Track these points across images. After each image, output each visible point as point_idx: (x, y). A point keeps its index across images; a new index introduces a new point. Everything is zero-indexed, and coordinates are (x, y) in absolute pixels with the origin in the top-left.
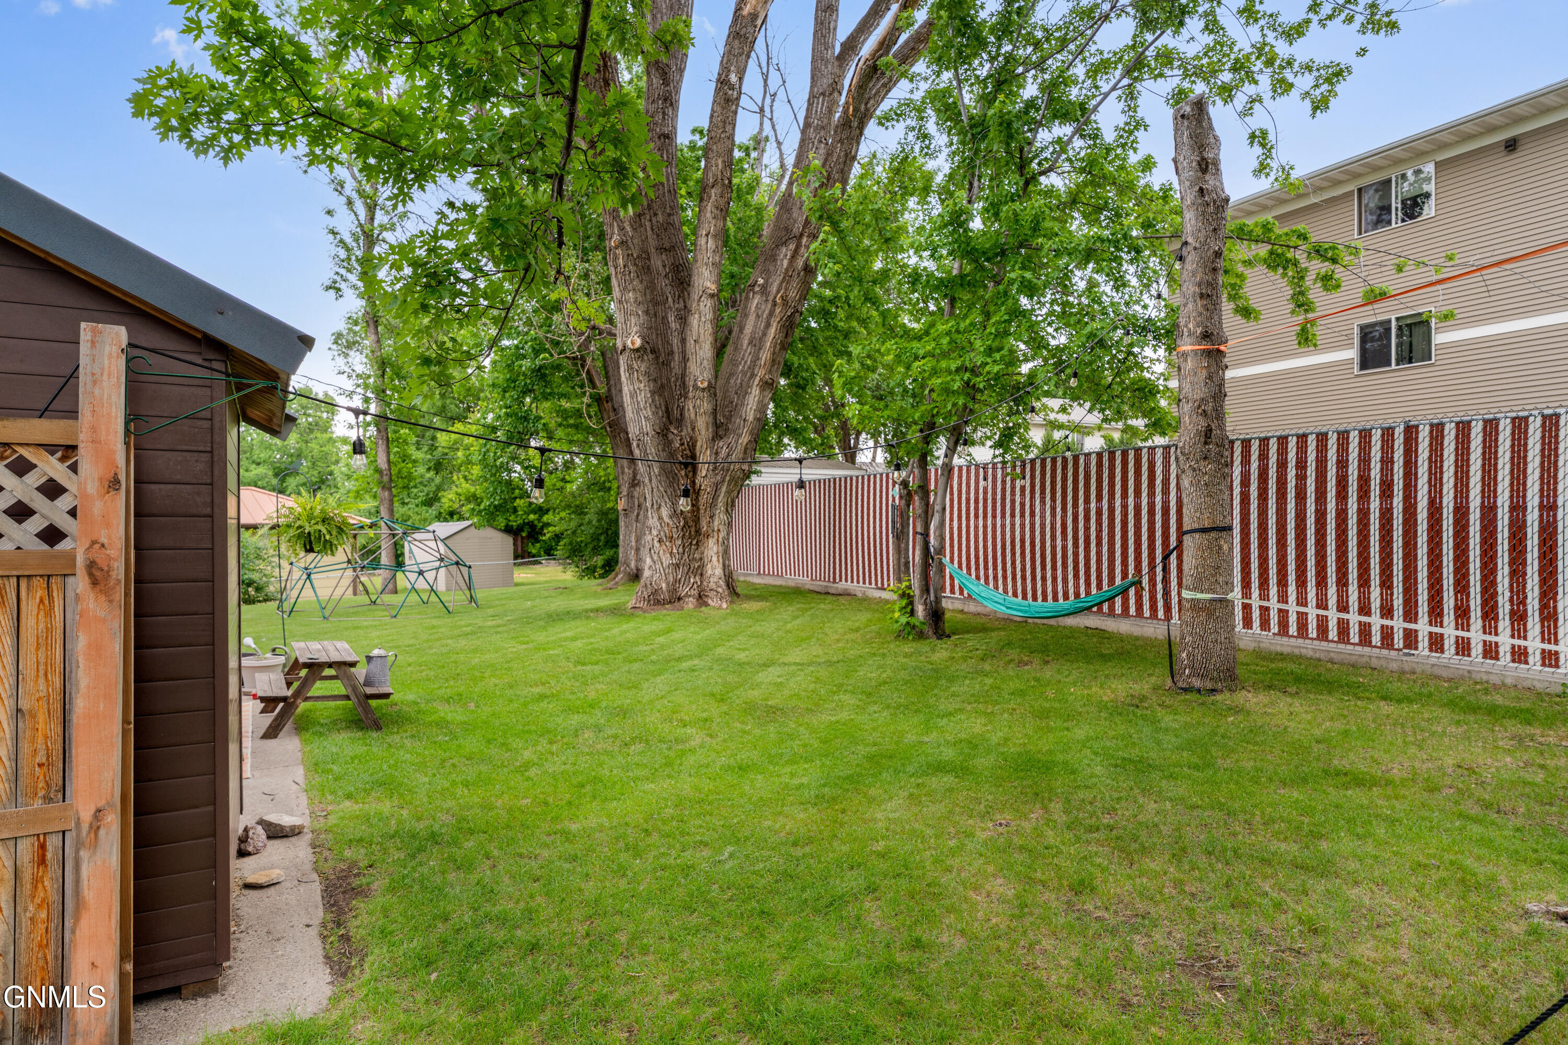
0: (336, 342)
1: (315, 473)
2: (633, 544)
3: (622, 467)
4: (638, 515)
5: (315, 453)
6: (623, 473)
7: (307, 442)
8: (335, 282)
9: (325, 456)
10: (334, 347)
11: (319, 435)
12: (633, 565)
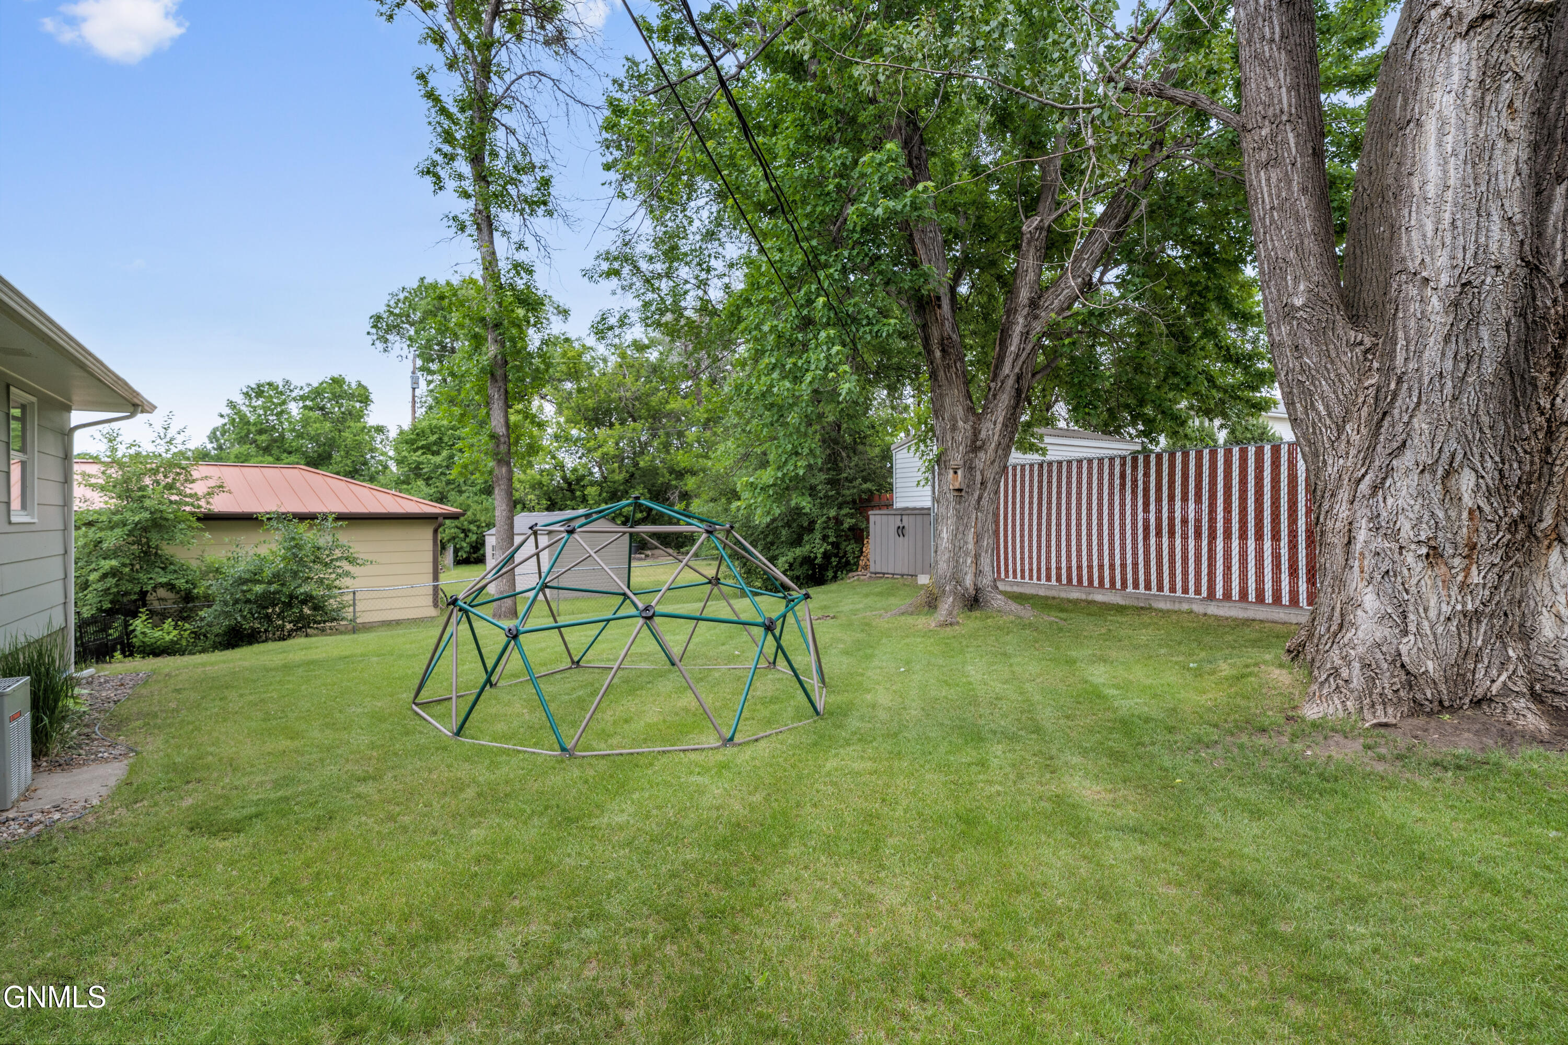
0: (375, 326)
1: (349, 462)
2: (971, 546)
3: (954, 419)
4: (980, 498)
5: (349, 441)
6: (954, 428)
7: (340, 431)
8: (434, 164)
9: (359, 445)
10: (374, 331)
11: (352, 424)
12: (969, 581)
